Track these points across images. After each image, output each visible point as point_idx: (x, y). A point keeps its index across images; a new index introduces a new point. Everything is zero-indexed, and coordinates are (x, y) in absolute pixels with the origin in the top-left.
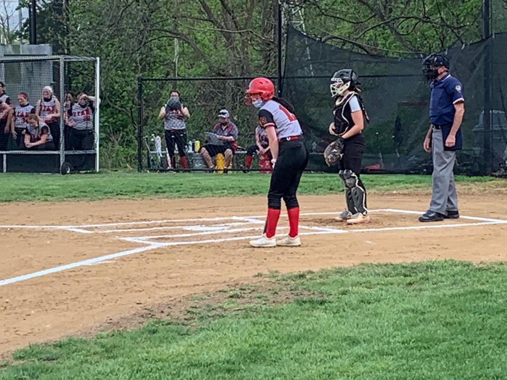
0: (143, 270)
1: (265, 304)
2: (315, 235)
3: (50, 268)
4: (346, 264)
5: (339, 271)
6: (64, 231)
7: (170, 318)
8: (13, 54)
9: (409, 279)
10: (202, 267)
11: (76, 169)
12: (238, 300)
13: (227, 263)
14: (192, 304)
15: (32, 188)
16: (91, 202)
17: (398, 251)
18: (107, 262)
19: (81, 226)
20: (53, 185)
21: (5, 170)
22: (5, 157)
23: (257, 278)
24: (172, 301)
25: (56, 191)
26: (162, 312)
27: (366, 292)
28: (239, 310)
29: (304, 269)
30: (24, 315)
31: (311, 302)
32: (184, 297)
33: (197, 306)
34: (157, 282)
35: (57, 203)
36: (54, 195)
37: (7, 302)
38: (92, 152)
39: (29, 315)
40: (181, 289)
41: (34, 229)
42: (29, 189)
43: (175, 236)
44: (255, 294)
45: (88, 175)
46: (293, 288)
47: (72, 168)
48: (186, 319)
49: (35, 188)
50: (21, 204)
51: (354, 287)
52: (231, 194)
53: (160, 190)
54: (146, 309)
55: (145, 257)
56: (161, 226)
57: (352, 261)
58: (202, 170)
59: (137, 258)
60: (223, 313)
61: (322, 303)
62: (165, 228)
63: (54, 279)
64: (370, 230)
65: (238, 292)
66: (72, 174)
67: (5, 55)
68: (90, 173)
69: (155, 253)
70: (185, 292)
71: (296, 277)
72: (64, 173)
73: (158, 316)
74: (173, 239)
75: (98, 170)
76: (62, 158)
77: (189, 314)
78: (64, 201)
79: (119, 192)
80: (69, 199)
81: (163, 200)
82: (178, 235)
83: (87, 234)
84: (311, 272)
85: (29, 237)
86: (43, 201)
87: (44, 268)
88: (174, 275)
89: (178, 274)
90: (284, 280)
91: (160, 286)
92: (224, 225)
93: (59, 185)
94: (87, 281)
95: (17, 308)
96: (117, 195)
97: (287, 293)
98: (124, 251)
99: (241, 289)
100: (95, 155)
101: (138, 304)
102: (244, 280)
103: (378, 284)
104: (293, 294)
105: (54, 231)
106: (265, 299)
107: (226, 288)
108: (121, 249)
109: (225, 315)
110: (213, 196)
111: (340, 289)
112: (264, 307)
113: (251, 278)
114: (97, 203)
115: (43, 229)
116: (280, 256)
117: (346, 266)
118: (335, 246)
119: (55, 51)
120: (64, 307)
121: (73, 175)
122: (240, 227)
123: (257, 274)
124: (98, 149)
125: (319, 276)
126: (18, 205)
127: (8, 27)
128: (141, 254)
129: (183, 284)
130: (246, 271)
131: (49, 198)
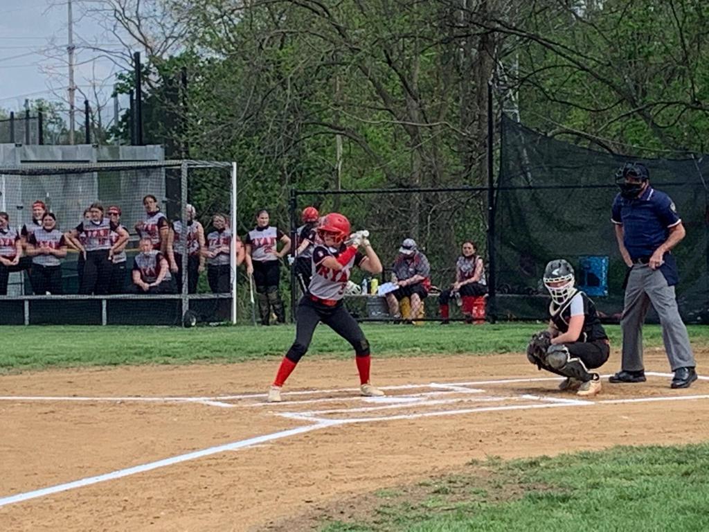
0: (310, 456)
1: (485, 502)
2: (548, 407)
3: (181, 454)
4: (595, 447)
5: (585, 457)
6: (195, 404)
7: (354, 521)
8: (109, 159)
9: (684, 468)
10: (392, 453)
11: (204, 320)
12: (447, 497)
13: (427, 447)
14: (383, 502)
15: (145, 346)
16: (229, 365)
17: (667, 430)
18: (259, 446)
19: (218, 398)
20: (174, 342)
21: (104, 322)
22: (104, 303)
23: (471, 466)
24: (354, 498)
25: (179, 350)
26: (342, 513)
27: (626, 485)
28: (448, 510)
29: (536, 454)
30: (150, 518)
31: (550, 498)
32: (370, 492)
33: (390, 505)
34: (331, 473)
35: (182, 367)
36: (178, 355)
37: (126, 501)
38: (227, 295)
39: (158, 517)
40: (367, 482)
41: (153, 402)
42: (142, 348)
43: (352, 410)
44: (469, 489)
45: (223, 328)
46: (521, 480)
47: (200, 319)
48: (375, 522)
49: (149, 346)
50: (132, 368)
51: (608, 479)
52: (426, 352)
53: (325, 348)
54: (319, 509)
55: (312, 439)
56: (331, 397)
57: (603, 444)
58: (381, 320)
59: (300, 440)
60: (427, 514)
61: (564, 500)
62: (337, 399)
63: (189, 470)
64: (626, 401)
65: (445, 485)
66: (198, 326)
67: (98, 161)
68: (224, 325)
69: (326, 434)
70: (372, 486)
71: (526, 465)
72: (188, 325)
73: (337, 517)
74: (348, 415)
75: (235, 322)
76: (184, 305)
77: (379, 515)
78: (192, 364)
79: (268, 351)
80: (198, 361)
81: (330, 361)
82: (355, 410)
83: (227, 408)
84: (546, 458)
85: (148, 413)
86: (163, 364)
87: (173, 455)
88: (354, 463)
89: (359, 462)
90: (509, 469)
91: (336, 478)
92: (418, 395)
93: (182, 342)
94: (234, 472)
95: (140, 509)
96: (266, 355)
97: (514, 487)
98: (281, 431)
99: (450, 482)
100: (231, 299)
101: (307, 502)
102: (453, 469)
103: (642, 474)
104: (522, 488)
105: (181, 405)
106: (484, 495)
107: (428, 480)
108: (278, 429)
109: (430, 516)
110: (401, 356)
111: (589, 481)
112: (483, 505)
113: (462, 467)
114: (238, 365)
115: (166, 401)
116: (501, 437)
117: (596, 450)
118: (578, 423)
119: (168, 154)
120: (206, 506)
121: (200, 329)
122: (441, 398)
123: (470, 461)
124: (234, 291)
125: (559, 463)
126: (128, 369)
127: (100, 121)
128: (306, 435)
129: (367, 475)
130: (454, 456)
131: (170, 359)
